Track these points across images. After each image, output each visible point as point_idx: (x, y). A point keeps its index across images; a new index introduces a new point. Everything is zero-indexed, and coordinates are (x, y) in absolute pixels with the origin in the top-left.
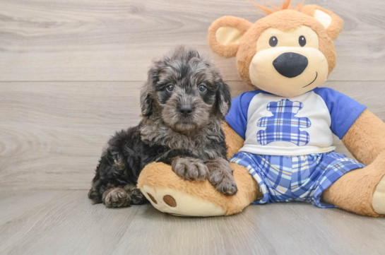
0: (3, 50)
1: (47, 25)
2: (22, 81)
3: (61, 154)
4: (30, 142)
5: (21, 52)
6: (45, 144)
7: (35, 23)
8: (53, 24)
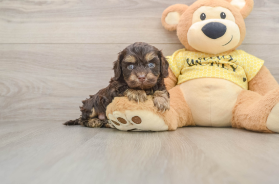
0: (9, 21)
1: (40, 4)
2: (22, 44)
3: (50, 95)
4: (28, 87)
5: (22, 22)
6: (39, 88)
7: (32, 2)
8: (45, 3)
